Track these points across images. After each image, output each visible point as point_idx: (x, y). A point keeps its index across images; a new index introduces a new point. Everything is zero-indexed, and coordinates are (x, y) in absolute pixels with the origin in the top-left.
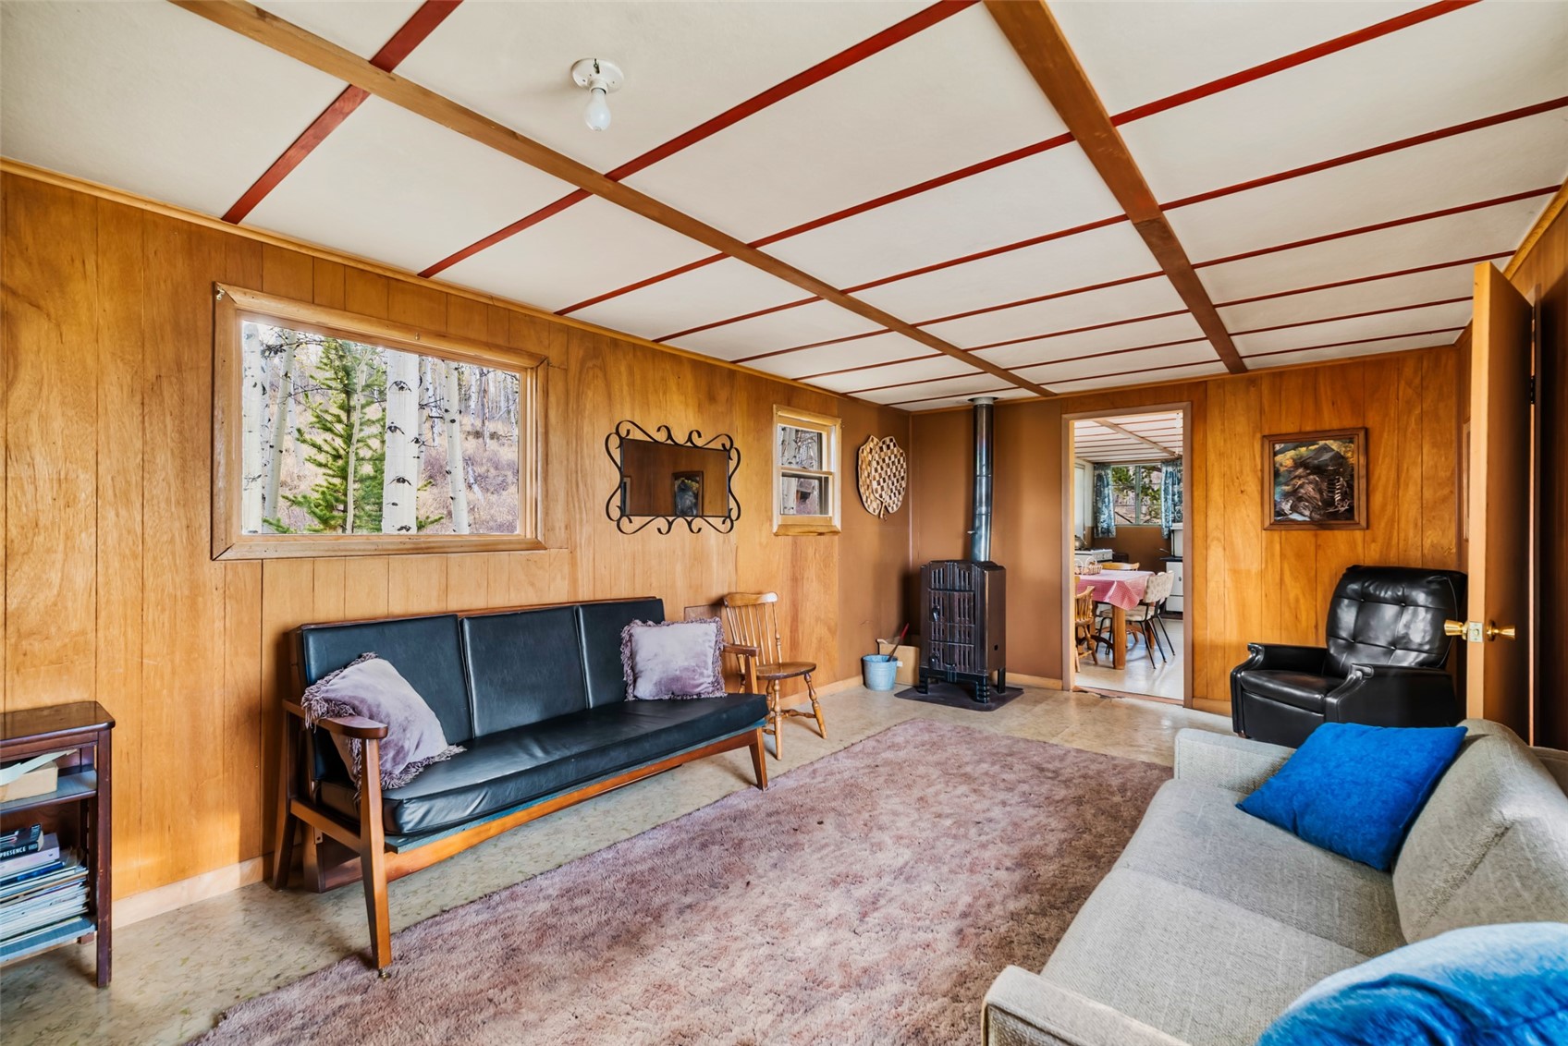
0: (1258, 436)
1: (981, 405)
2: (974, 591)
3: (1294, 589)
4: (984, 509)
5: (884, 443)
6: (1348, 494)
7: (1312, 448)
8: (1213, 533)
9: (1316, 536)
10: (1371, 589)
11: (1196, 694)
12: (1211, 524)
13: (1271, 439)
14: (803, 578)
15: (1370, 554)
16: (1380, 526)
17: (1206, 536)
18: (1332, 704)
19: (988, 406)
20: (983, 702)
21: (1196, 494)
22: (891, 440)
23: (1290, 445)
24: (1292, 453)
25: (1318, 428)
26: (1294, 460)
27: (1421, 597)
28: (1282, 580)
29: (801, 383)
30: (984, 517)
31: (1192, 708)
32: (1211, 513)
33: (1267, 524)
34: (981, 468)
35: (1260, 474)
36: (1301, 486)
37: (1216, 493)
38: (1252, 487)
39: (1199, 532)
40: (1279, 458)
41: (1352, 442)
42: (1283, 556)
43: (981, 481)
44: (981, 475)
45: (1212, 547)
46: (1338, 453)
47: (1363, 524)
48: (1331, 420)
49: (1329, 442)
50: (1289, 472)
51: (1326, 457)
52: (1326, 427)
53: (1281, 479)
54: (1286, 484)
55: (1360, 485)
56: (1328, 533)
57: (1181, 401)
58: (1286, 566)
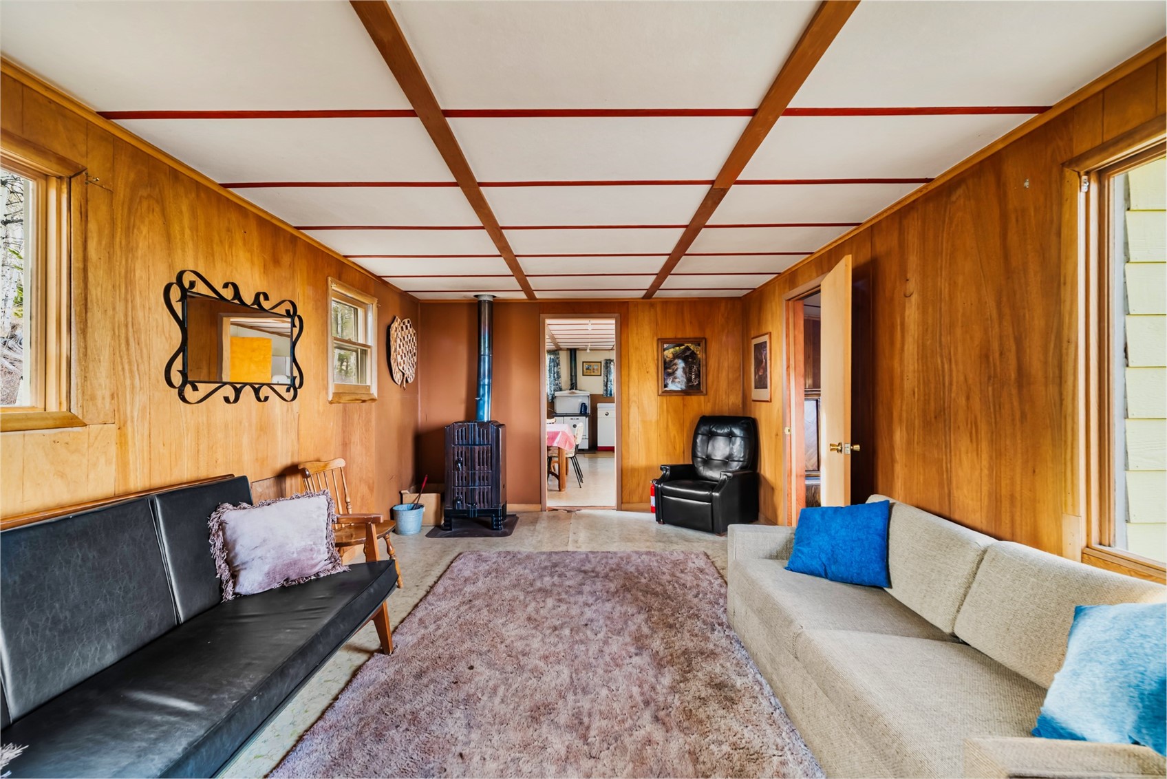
0: (655, 338)
1: (485, 301)
2: (491, 445)
3: (673, 431)
4: (486, 381)
5: (404, 324)
6: (698, 376)
7: (682, 347)
8: (633, 398)
9: (683, 399)
10: (714, 429)
11: (624, 501)
12: (632, 392)
13: (662, 341)
14: (350, 443)
15: (707, 410)
16: (711, 393)
17: (629, 400)
18: (716, 497)
19: (489, 302)
20: (498, 529)
21: (623, 373)
22: (409, 322)
23: (671, 345)
24: (672, 350)
25: (684, 337)
26: (673, 354)
27: (737, 431)
28: (667, 426)
29: (350, 261)
30: (486, 387)
31: (622, 510)
32: (631, 385)
33: (660, 392)
34: (485, 349)
35: (656, 362)
36: (677, 370)
37: (634, 373)
38: (653, 370)
39: (625, 397)
40: (666, 352)
41: (699, 345)
42: (667, 411)
43: (484, 359)
44: (484, 355)
45: (632, 407)
46: (693, 351)
47: (705, 392)
48: (690, 332)
49: (689, 345)
50: (671, 361)
51: (688, 353)
52: (688, 336)
53: (667, 365)
54: (669, 368)
55: (703, 370)
56: (689, 397)
57: (614, 313)
58: (669, 417)
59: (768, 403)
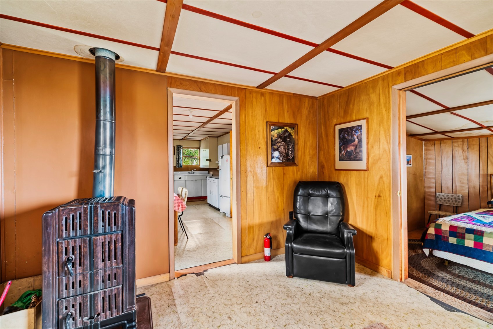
0: (265, 121)
2: (122, 231)
3: (277, 194)
4: (108, 151)
6: (293, 152)
7: (283, 130)
8: (249, 169)
9: (283, 169)
10: (311, 192)
11: (243, 255)
12: (248, 164)
13: (269, 124)
15: (298, 177)
16: (300, 164)
17: (246, 170)
21: (241, 148)
23: (276, 128)
24: (276, 131)
25: (284, 122)
26: (277, 135)
28: (273, 189)
30: (108, 158)
31: (241, 263)
32: (248, 158)
33: (268, 164)
34: (105, 113)
35: (266, 140)
36: (280, 147)
37: (250, 148)
38: (263, 146)
39: (243, 169)
40: (273, 133)
41: (294, 129)
42: (273, 179)
43: (105, 125)
45: (249, 176)
46: (290, 133)
47: (297, 164)
48: (287, 119)
49: (287, 128)
50: (276, 140)
51: (286, 135)
52: (286, 122)
53: (273, 143)
54: (275, 145)
55: (296, 147)
56: (287, 167)
57: (234, 96)
58: (274, 183)
59: (366, 172)
